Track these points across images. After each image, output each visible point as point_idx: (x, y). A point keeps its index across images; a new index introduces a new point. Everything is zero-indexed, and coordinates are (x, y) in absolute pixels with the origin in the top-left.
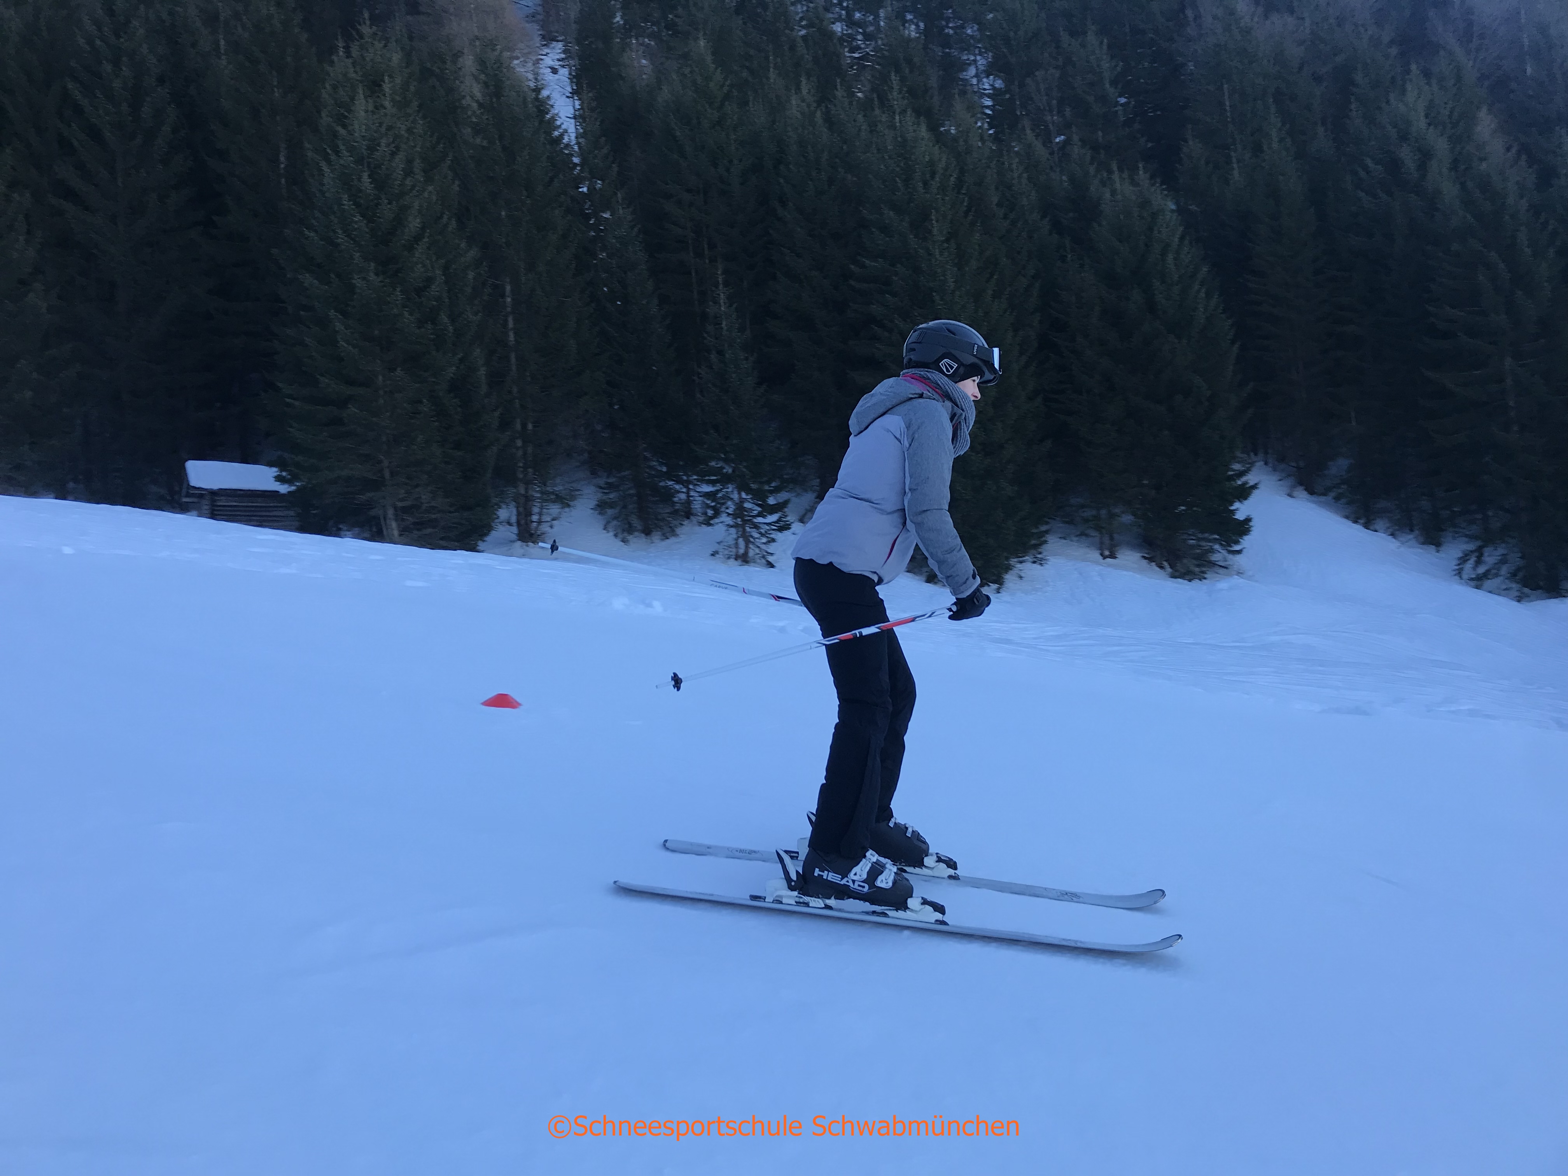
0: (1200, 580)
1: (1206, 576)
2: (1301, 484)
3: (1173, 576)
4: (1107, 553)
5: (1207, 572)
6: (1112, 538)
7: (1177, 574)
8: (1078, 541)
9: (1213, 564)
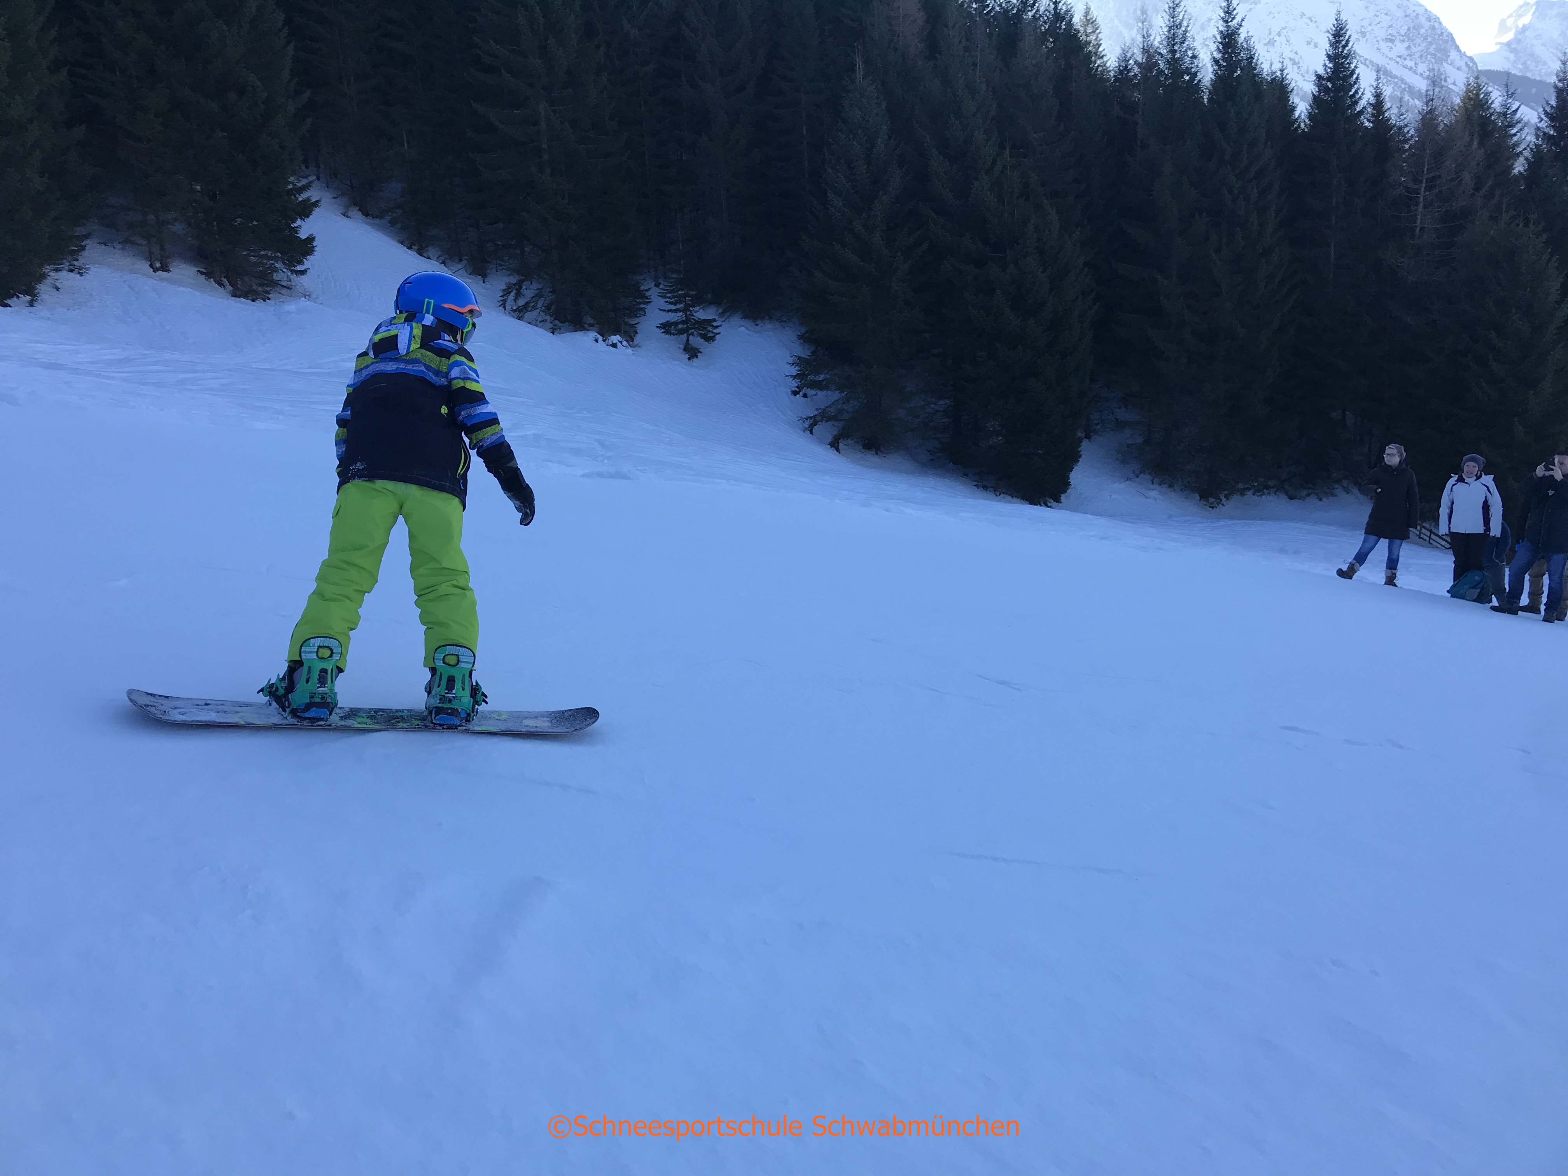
0: (265, 301)
1: (270, 296)
2: (356, 204)
3: (234, 295)
4: (158, 265)
5: (271, 292)
6: (162, 249)
7: (238, 293)
8: (123, 249)
9: (276, 283)
